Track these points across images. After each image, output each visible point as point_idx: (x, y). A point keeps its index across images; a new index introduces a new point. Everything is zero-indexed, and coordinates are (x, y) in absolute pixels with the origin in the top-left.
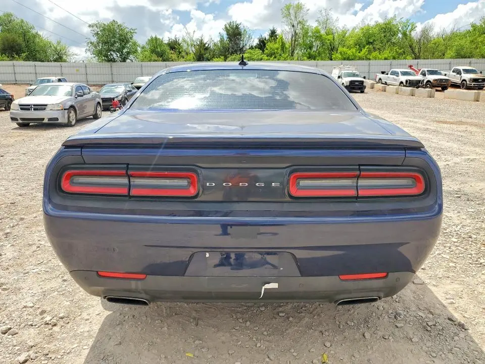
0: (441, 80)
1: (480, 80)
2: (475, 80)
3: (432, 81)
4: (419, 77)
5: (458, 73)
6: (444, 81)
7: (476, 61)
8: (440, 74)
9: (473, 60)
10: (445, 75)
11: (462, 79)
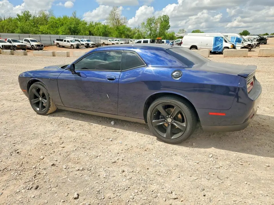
0: (22, 45)
1: (40, 46)
2: (38, 46)
3: (17, 46)
4: (8, 44)
5: (28, 42)
6: (23, 46)
7: (32, 35)
8: (19, 42)
9: (30, 35)
10: (22, 42)
11: (31, 45)
